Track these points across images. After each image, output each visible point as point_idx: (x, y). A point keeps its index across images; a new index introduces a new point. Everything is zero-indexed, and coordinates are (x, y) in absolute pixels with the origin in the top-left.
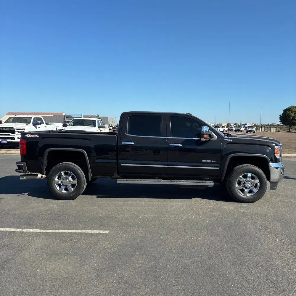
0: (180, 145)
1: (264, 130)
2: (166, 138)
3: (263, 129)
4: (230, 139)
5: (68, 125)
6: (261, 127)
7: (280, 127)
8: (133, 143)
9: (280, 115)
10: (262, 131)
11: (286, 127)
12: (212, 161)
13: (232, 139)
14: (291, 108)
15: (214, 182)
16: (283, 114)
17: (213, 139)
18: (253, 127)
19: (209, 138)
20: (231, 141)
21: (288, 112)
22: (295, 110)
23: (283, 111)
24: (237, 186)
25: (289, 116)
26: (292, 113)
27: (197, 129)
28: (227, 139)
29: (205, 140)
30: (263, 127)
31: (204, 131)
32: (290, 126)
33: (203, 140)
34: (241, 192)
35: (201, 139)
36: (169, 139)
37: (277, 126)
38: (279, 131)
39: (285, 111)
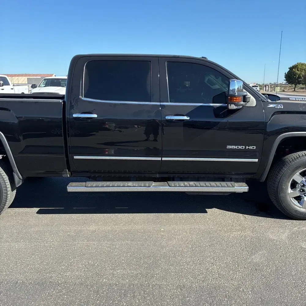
0: (186, 118)
1: (268, 90)
2: (159, 104)
3: (267, 88)
4: (279, 103)
5: (38, 86)
6: (265, 86)
7: (285, 86)
8: (95, 116)
9: (286, 73)
10: (266, 91)
11: (290, 87)
12: (245, 147)
13: (283, 103)
14: (297, 66)
15: (248, 185)
16: (289, 71)
17: (248, 105)
18: (257, 87)
19: (242, 103)
20: (282, 107)
21: (293, 69)
22: (301, 67)
23: (289, 68)
24: (290, 190)
25: (295, 74)
26: (298, 70)
27: (212, 87)
28: (275, 105)
29: (236, 107)
30: (267, 86)
31: (235, 89)
32: (296, 85)
33: (233, 107)
34: (296, 202)
35: (228, 106)
36: (164, 105)
37: (281, 85)
38: (284, 91)
39: (291, 69)
